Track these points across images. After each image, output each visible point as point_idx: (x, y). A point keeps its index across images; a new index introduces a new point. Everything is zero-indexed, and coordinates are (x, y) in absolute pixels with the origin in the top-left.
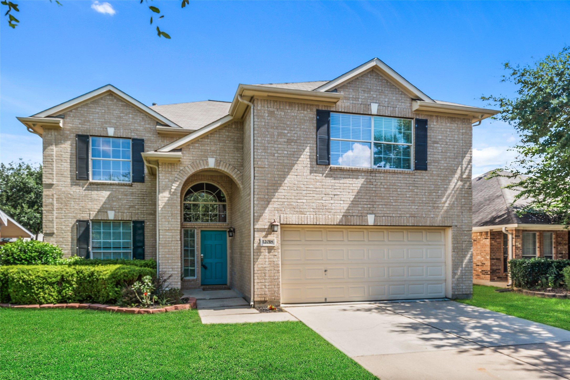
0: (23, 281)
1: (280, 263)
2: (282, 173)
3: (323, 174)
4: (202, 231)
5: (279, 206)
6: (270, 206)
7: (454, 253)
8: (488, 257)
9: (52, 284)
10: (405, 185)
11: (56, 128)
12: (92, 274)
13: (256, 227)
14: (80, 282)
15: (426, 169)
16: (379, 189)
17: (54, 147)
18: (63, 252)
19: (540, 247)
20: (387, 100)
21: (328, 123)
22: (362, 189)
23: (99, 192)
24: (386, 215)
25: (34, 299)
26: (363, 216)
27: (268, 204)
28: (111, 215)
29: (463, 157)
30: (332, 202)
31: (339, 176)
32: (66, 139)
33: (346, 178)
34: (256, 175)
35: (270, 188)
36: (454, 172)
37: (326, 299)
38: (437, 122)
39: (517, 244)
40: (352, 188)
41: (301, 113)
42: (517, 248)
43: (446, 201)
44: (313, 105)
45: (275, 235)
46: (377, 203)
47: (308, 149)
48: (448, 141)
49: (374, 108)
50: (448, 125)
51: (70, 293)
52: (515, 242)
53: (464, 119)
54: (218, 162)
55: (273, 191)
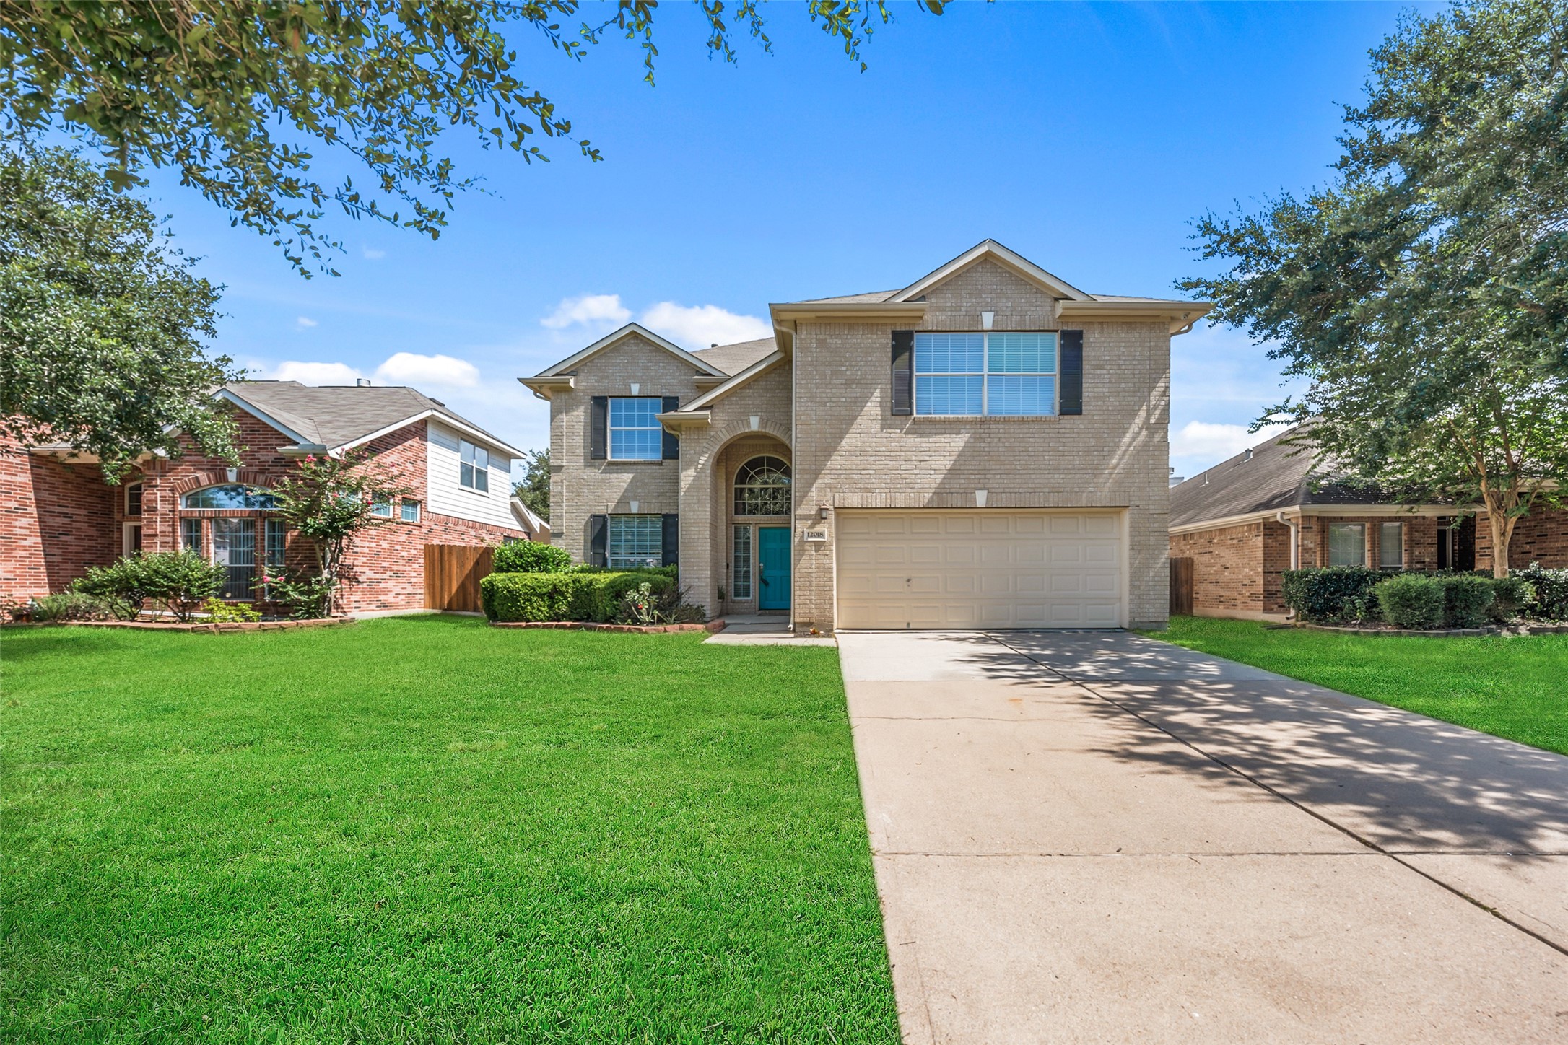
0: (508, 592)
1: (834, 566)
2: (838, 431)
3: (901, 429)
4: (760, 528)
5: (832, 481)
6: (819, 481)
7: (1133, 552)
8: (1260, 570)
9: (541, 596)
10: (1041, 440)
11: (568, 390)
12: (591, 583)
13: (798, 513)
14: (576, 594)
15: (1079, 413)
16: (996, 449)
17: (564, 416)
18: (572, 558)
19: (1372, 550)
20: (1010, 305)
21: (911, 350)
22: (967, 449)
23: (619, 475)
24: (1007, 490)
25: (521, 615)
26: (968, 493)
27: (816, 478)
28: (634, 507)
29: (1151, 389)
30: (916, 472)
31: (928, 431)
32: (579, 404)
33: (939, 434)
34: (799, 435)
35: (818, 454)
36: (1134, 414)
37: (908, 624)
38: (1102, 332)
39: (1305, 542)
40: (948, 449)
41: (867, 338)
42: (1306, 550)
43: (1118, 464)
44: (886, 324)
45: (826, 525)
46: (992, 472)
47: (877, 393)
48: (1122, 362)
49: (988, 320)
50: (1123, 335)
51: (565, 608)
52: (1302, 539)
53: (1154, 323)
54: (763, 423)
55: (823, 458)
